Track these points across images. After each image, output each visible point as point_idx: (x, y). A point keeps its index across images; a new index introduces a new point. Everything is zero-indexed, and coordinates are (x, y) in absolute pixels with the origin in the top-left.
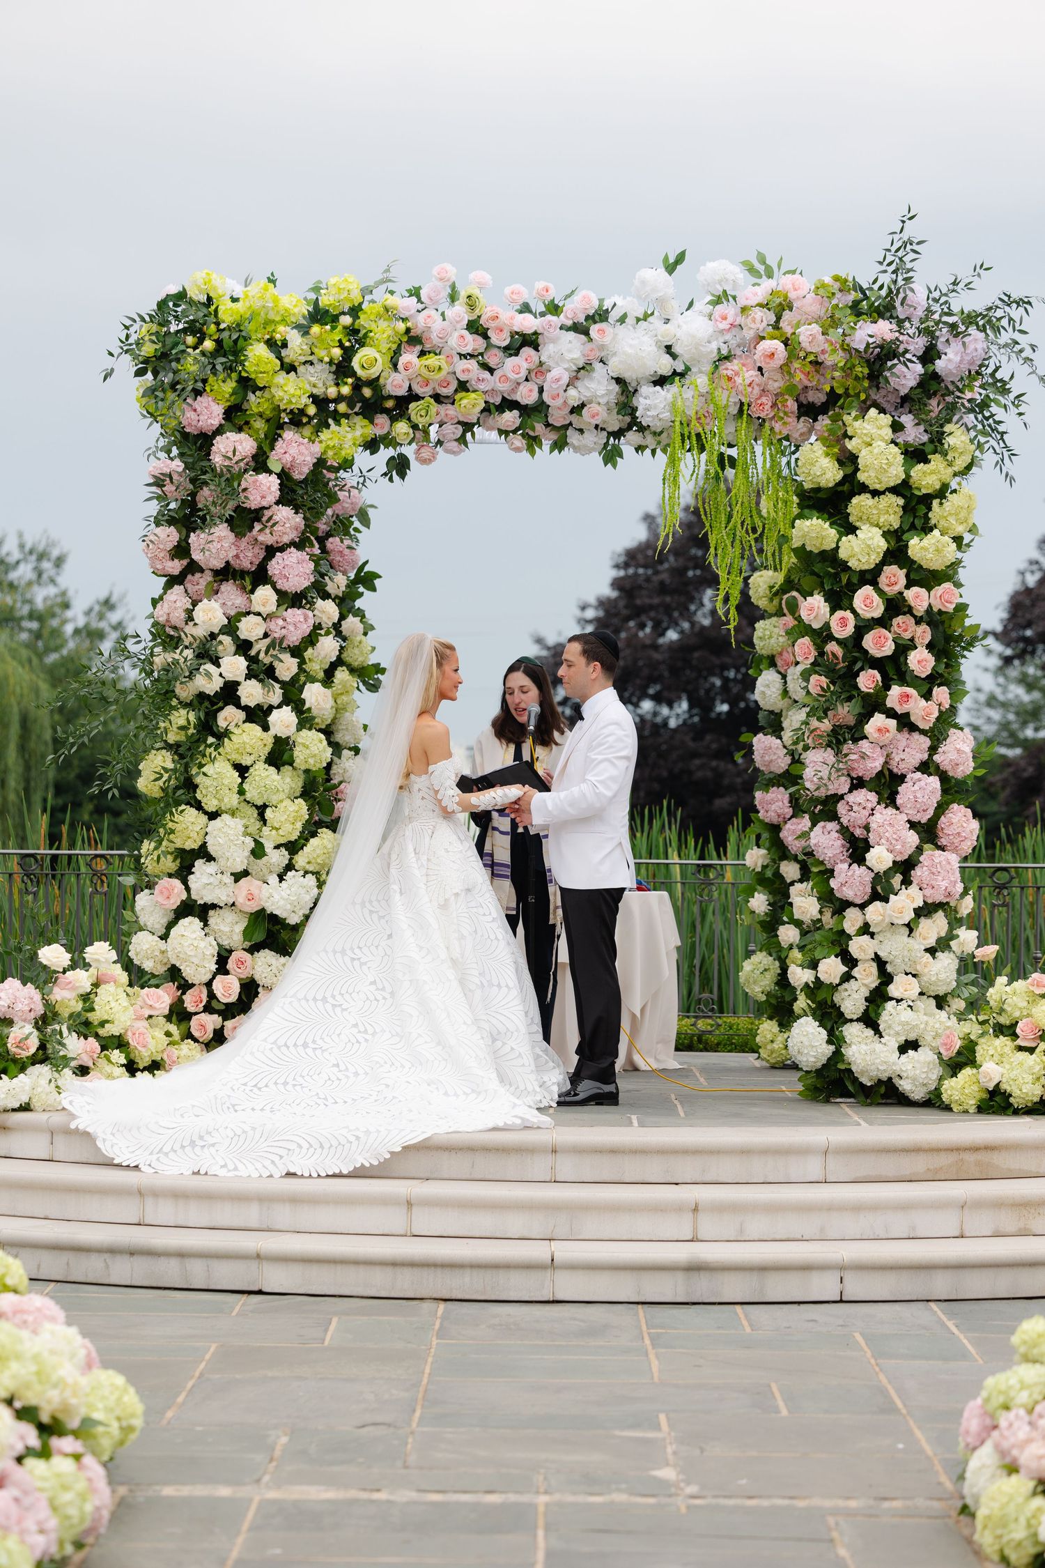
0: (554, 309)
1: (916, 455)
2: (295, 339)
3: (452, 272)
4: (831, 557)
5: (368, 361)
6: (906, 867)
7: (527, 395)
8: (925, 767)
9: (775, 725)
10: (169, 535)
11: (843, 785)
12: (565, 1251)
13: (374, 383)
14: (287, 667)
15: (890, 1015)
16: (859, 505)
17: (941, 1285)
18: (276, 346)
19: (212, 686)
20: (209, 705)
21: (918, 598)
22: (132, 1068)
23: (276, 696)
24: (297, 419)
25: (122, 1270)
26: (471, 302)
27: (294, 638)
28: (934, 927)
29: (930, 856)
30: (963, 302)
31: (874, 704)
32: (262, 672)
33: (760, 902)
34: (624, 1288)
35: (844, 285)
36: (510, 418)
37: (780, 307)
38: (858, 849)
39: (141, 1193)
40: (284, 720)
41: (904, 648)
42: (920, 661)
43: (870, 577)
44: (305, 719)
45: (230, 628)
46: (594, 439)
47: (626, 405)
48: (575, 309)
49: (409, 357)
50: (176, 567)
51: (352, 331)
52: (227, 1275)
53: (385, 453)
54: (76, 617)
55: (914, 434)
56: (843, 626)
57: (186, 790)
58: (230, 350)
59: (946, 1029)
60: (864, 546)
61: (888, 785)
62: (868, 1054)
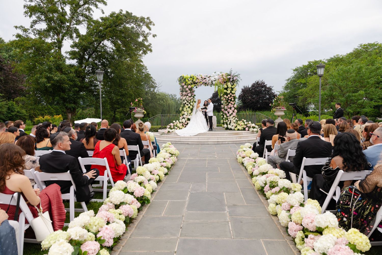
0: (207, 76)
1: (232, 85)
2: (189, 79)
3: (200, 74)
4: (226, 93)
5: (194, 80)
6: (232, 114)
7: (205, 82)
8: (233, 107)
9: (223, 104)
10: (181, 93)
11: (227, 108)
12: (209, 141)
13: (195, 82)
14: (189, 101)
15: (231, 124)
16: (228, 89)
17: (235, 142)
18: (188, 79)
19: (184, 103)
20: (184, 104)
21: (232, 95)
22: (180, 129)
23: (189, 103)
24: (190, 84)
25: (179, 143)
26: (201, 76)
27: (190, 99)
28: (234, 118)
29: (234, 113)
30: (235, 75)
31: (230, 103)
33: (222, 116)
34: (213, 143)
35: (227, 74)
36: (204, 84)
37: (222, 75)
38: (229, 113)
39: (180, 137)
40: (189, 105)
41: (232, 99)
42: (233, 100)
43: (229, 94)
44: (191, 105)
45: (185, 99)
46: (210, 85)
47: (212, 83)
48: (208, 76)
49: (197, 80)
50: (182, 95)
51: (193, 78)
52: (186, 143)
53: (196, 87)
54: (177, 99)
55: (232, 84)
56: (227, 97)
57: (183, 110)
58: (185, 80)
59: (235, 125)
60: (229, 92)
61: (231, 108)
62: (230, 127)
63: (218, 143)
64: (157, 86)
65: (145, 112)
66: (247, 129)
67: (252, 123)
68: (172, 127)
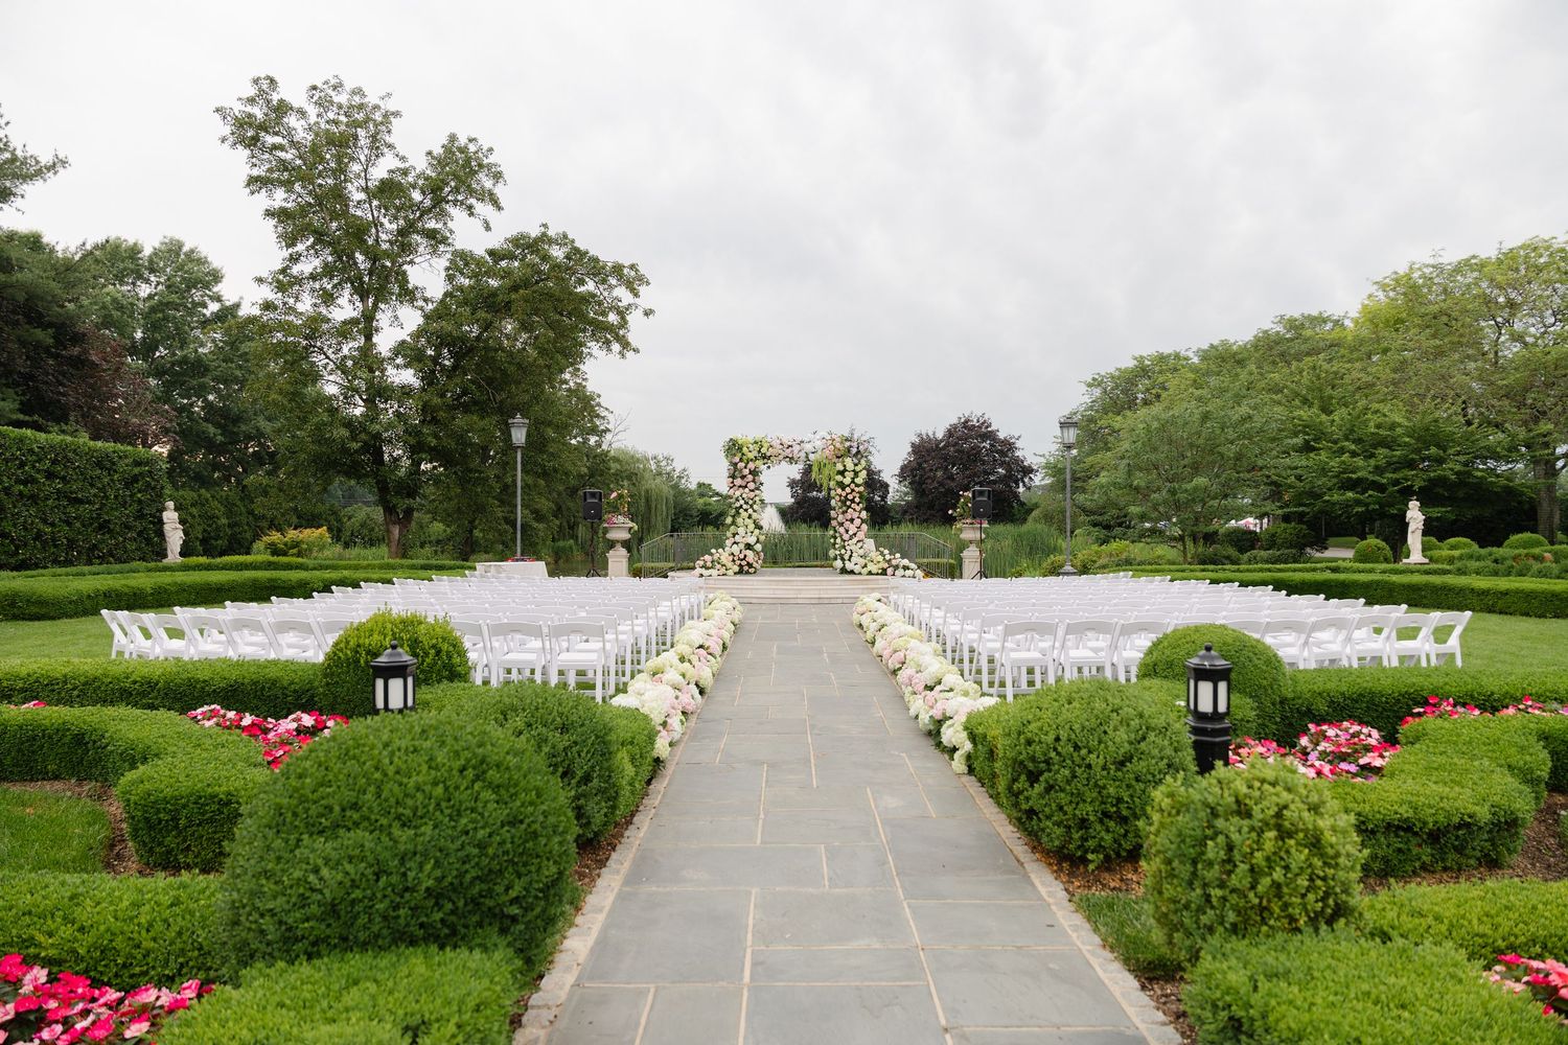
0: (795, 441)
1: (856, 465)
2: (751, 446)
3: (777, 435)
4: (842, 482)
5: (763, 450)
6: (855, 534)
7: (790, 455)
8: (858, 517)
9: (834, 509)
10: (730, 480)
11: (844, 521)
12: (799, 596)
13: (764, 454)
14: (751, 502)
15: (853, 559)
16: (846, 473)
18: (748, 448)
19: (738, 505)
20: (737, 509)
21: (857, 489)
22: (726, 569)
23: (749, 507)
24: (752, 460)
26: (781, 440)
27: (751, 497)
28: (860, 544)
29: (859, 532)
30: (863, 438)
31: (849, 507)
32: (746, 503)
33: (832, 541)
35: (843, 436)
36: (787, 459)
37: (833, 440)
38: (847, 531)
40: (750, 511)
41: (854, 498)
42: (857, 500)
43: (848, 486)
44: (754, 511)
45: (741, 496)
46: (801, 462)
47: (807, 457)
48: (798, 441)
49: (770, 449)
50: (732, 485)
51: (761, 445)
53: (766, 466)
55: (856, 461)
56: (844, 494)
57: (734, 523)
58: (740, 449)
59: (862, 561)
60: (847, 481)
61: (852, 520)
62: (849, 566)
63: (820, 602)
64: (609, 427)
65: (636, 528)
66: (890, 571)
67: (902, 558)
68: (709, 564)
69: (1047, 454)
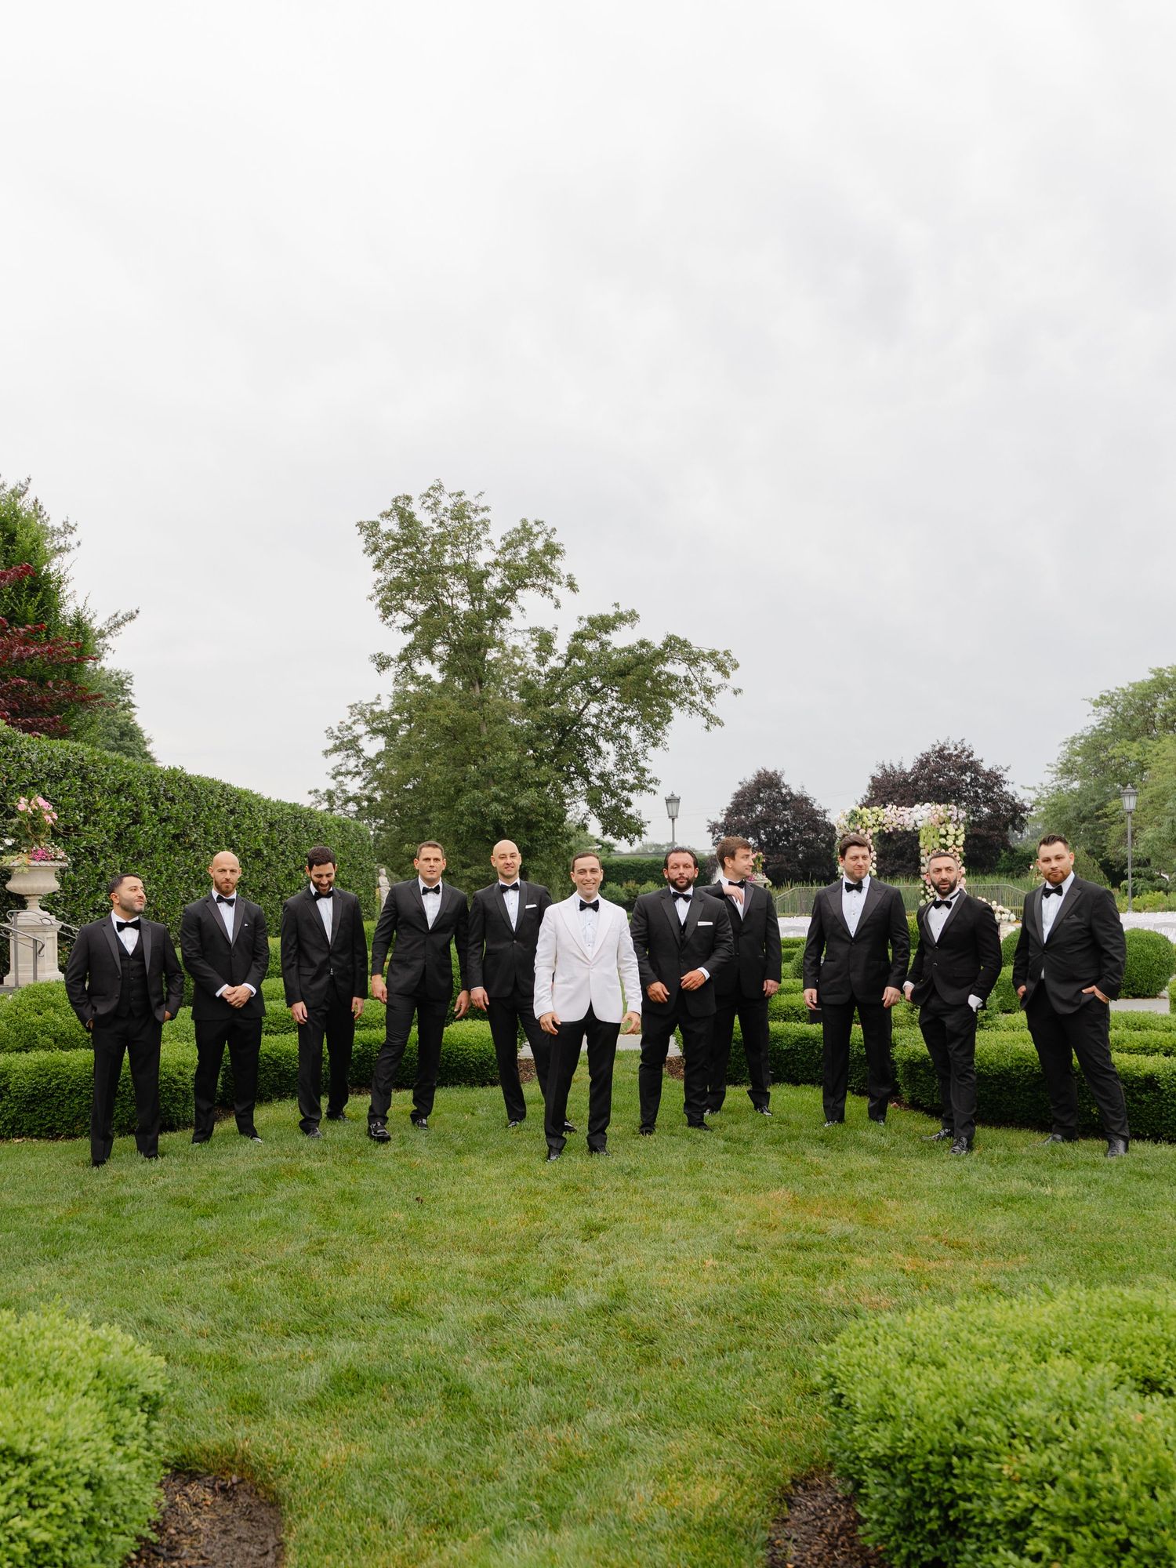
1: (957, 830)
55: (956, 827)
69: (1037, 785)
